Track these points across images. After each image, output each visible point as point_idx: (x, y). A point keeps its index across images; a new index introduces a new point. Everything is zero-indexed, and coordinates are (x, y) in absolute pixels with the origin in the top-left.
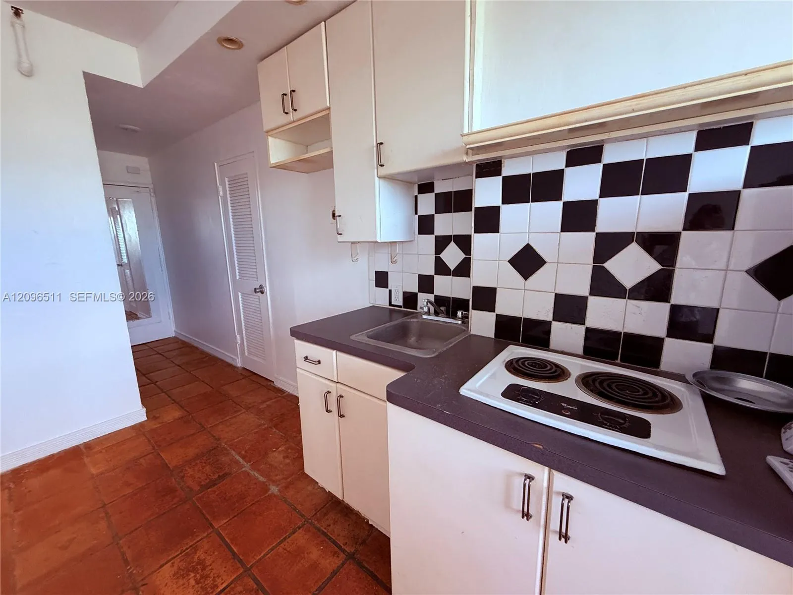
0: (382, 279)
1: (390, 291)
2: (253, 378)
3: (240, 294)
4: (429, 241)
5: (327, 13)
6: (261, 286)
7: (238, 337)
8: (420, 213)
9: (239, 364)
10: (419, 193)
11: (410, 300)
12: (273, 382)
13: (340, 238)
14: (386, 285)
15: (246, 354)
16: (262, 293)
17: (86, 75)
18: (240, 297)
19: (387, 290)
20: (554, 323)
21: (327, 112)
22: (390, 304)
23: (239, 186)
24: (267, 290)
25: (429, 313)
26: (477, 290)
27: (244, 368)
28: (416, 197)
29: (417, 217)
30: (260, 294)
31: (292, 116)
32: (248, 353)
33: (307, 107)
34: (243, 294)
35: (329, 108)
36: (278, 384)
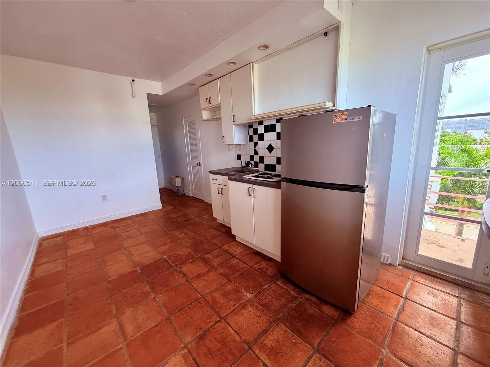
0: (239, 157)
1: (242, 161)
2: (197, 199)
3: (191, 167)
4: (252, 143)
5: (219, 76)
6: (199, 163)
7: (191, 184)
8: (249, 135)
9: (191, 195)
10: (249, 128)
11: (248, 164)
12: (204, 200)
13: (224, 143)
14: (240, 159)
15: (194, 191)
16: (200, 165)
17: (148, 94)
18: (192, 168)
19: (241, 161)
20: (277, 165)
21: (219, 105)
22: (242, 166)
23: (192, 125)
24: (202, 164)
25: (251, 167)
26: (260, 157)
27: (193, 197)
28: (248, 129)
29: (248, 136)
30: (199, 166)
31: (209, 105)
32: (195, 190)
33: (214, 103)
34: (192, 166)
35: (220, 104)
36: (205, 201)
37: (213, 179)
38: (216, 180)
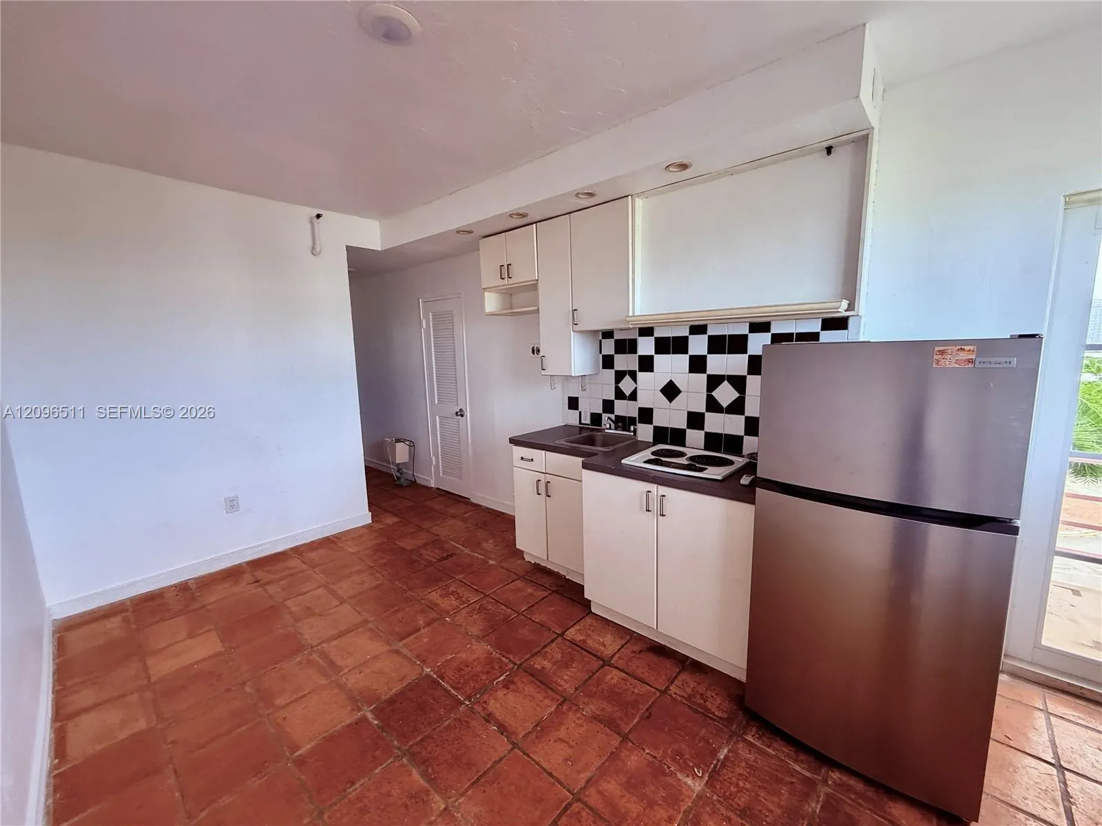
0: (573, 403)
1: (580, 413)
2: (449, 495)
3: (437, 417)
4: (610, 374)
5: (540, 219)
6: (461, 410)
7: (434, 458)
8: (603, 353)
9: (433, 486)
10: (603, 338)
11: (596, 418)
12: (469, 499)
13: (543, 372)
14: (577, 408)
15: (441, 474)
16: (462, 416)
17: (348, 247)
18: (438, 420)
19: (578, 412)
20: (688, 430)
21: (536, 282)
22: (580, 423)
23: (444, 323)
24: (468, 413)
25: (610, 428)
26: (641, 410)
27: (438, 489)
28: (601, 341)
29: (601, 355)
30: (460, 417)
31: (506, 281)
32: (443, 474)
33: (521, 275)
34: (440, 417)
35: (537, 280)
36: (473, 500)
37: (522, 458)
38: (532, 460)
